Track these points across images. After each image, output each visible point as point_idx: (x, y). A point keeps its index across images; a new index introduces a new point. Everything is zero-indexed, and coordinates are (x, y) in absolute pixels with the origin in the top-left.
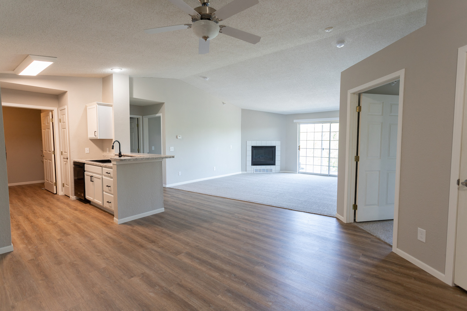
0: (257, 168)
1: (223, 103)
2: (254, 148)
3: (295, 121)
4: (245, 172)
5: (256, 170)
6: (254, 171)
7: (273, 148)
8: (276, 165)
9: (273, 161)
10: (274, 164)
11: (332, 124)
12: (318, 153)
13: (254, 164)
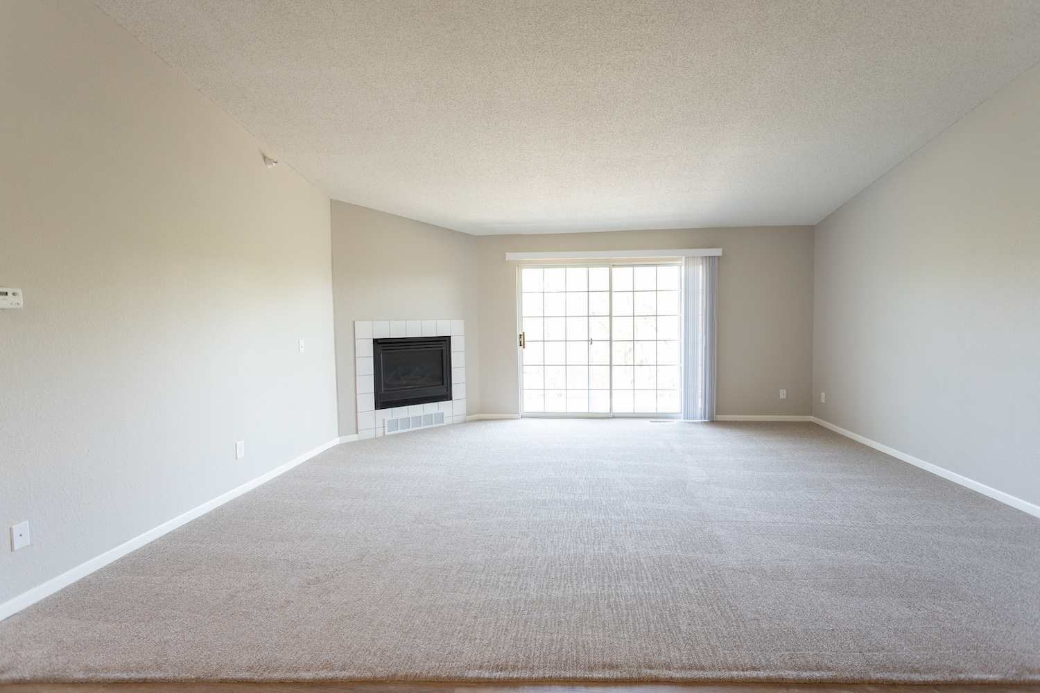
0: (395, 417)
1: (265, 158)
2: (381, 345)
3: (510, 256)
4: (354, 438)
5: (394, 424)
6: (386, 429)
7: (444, 342)
8: (453, 399)
9: (445, 385)
10: (447, 396)
11: (615, 270)
12: (578, 353)
13: (383, 401)
